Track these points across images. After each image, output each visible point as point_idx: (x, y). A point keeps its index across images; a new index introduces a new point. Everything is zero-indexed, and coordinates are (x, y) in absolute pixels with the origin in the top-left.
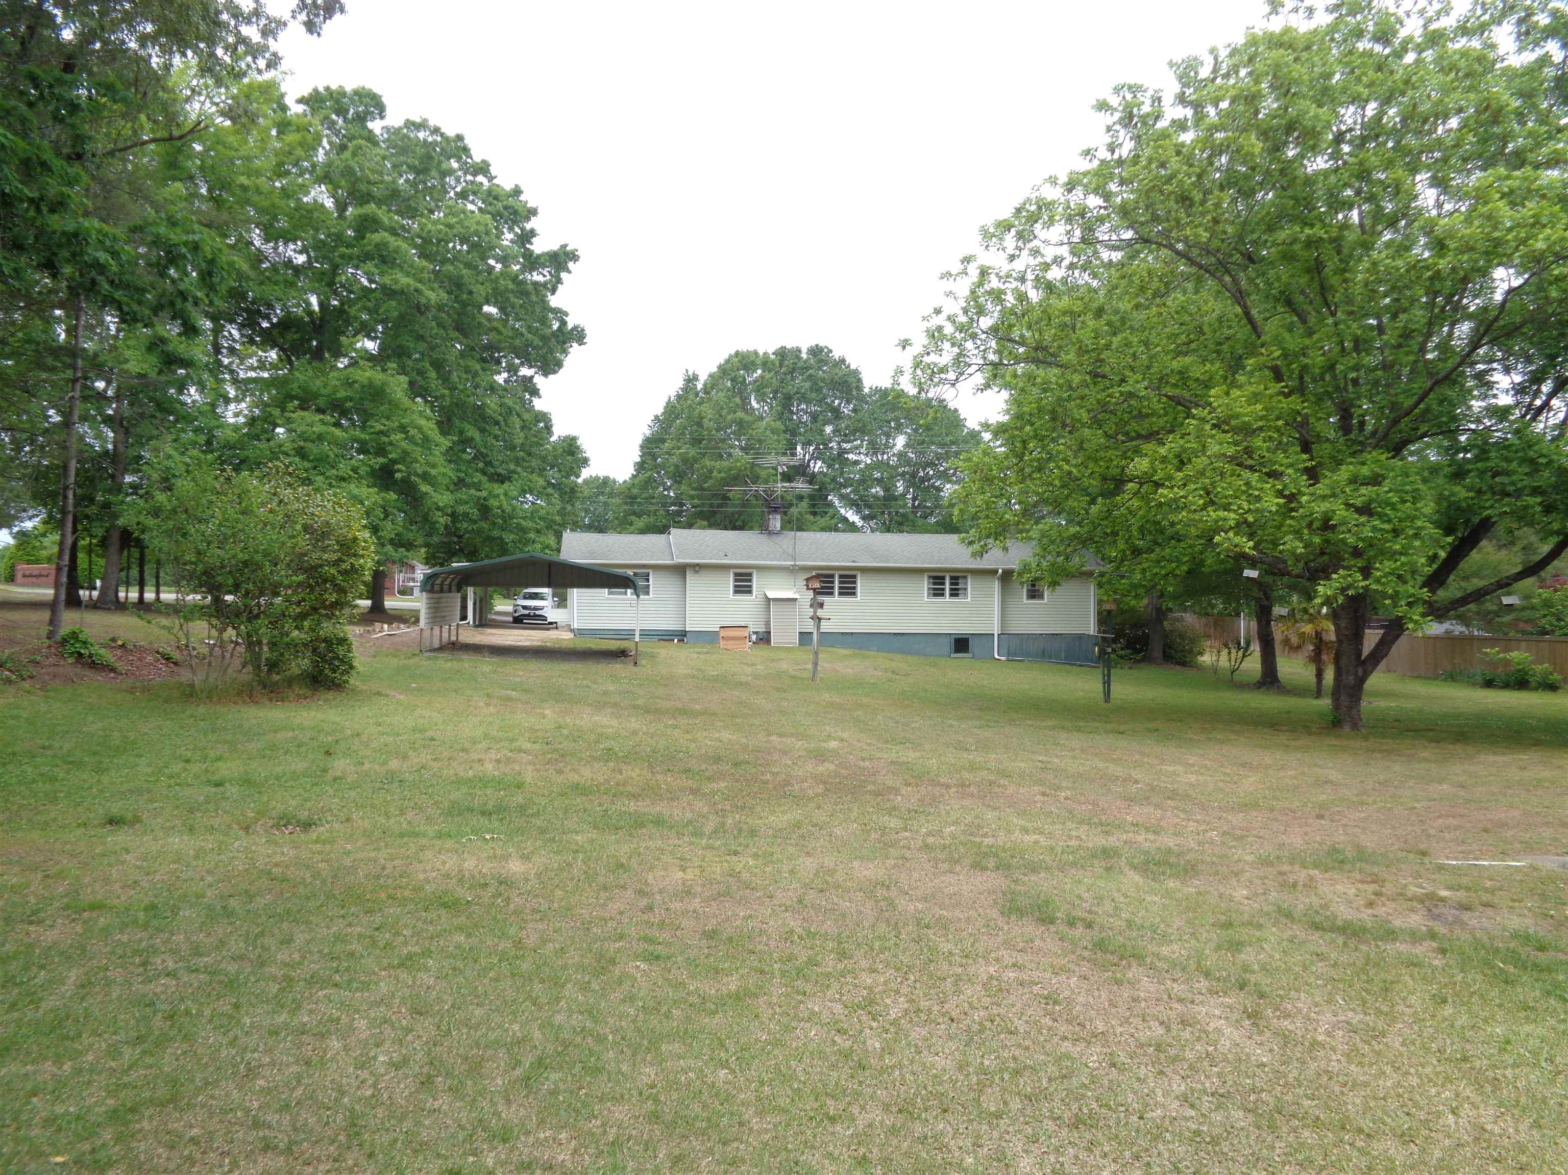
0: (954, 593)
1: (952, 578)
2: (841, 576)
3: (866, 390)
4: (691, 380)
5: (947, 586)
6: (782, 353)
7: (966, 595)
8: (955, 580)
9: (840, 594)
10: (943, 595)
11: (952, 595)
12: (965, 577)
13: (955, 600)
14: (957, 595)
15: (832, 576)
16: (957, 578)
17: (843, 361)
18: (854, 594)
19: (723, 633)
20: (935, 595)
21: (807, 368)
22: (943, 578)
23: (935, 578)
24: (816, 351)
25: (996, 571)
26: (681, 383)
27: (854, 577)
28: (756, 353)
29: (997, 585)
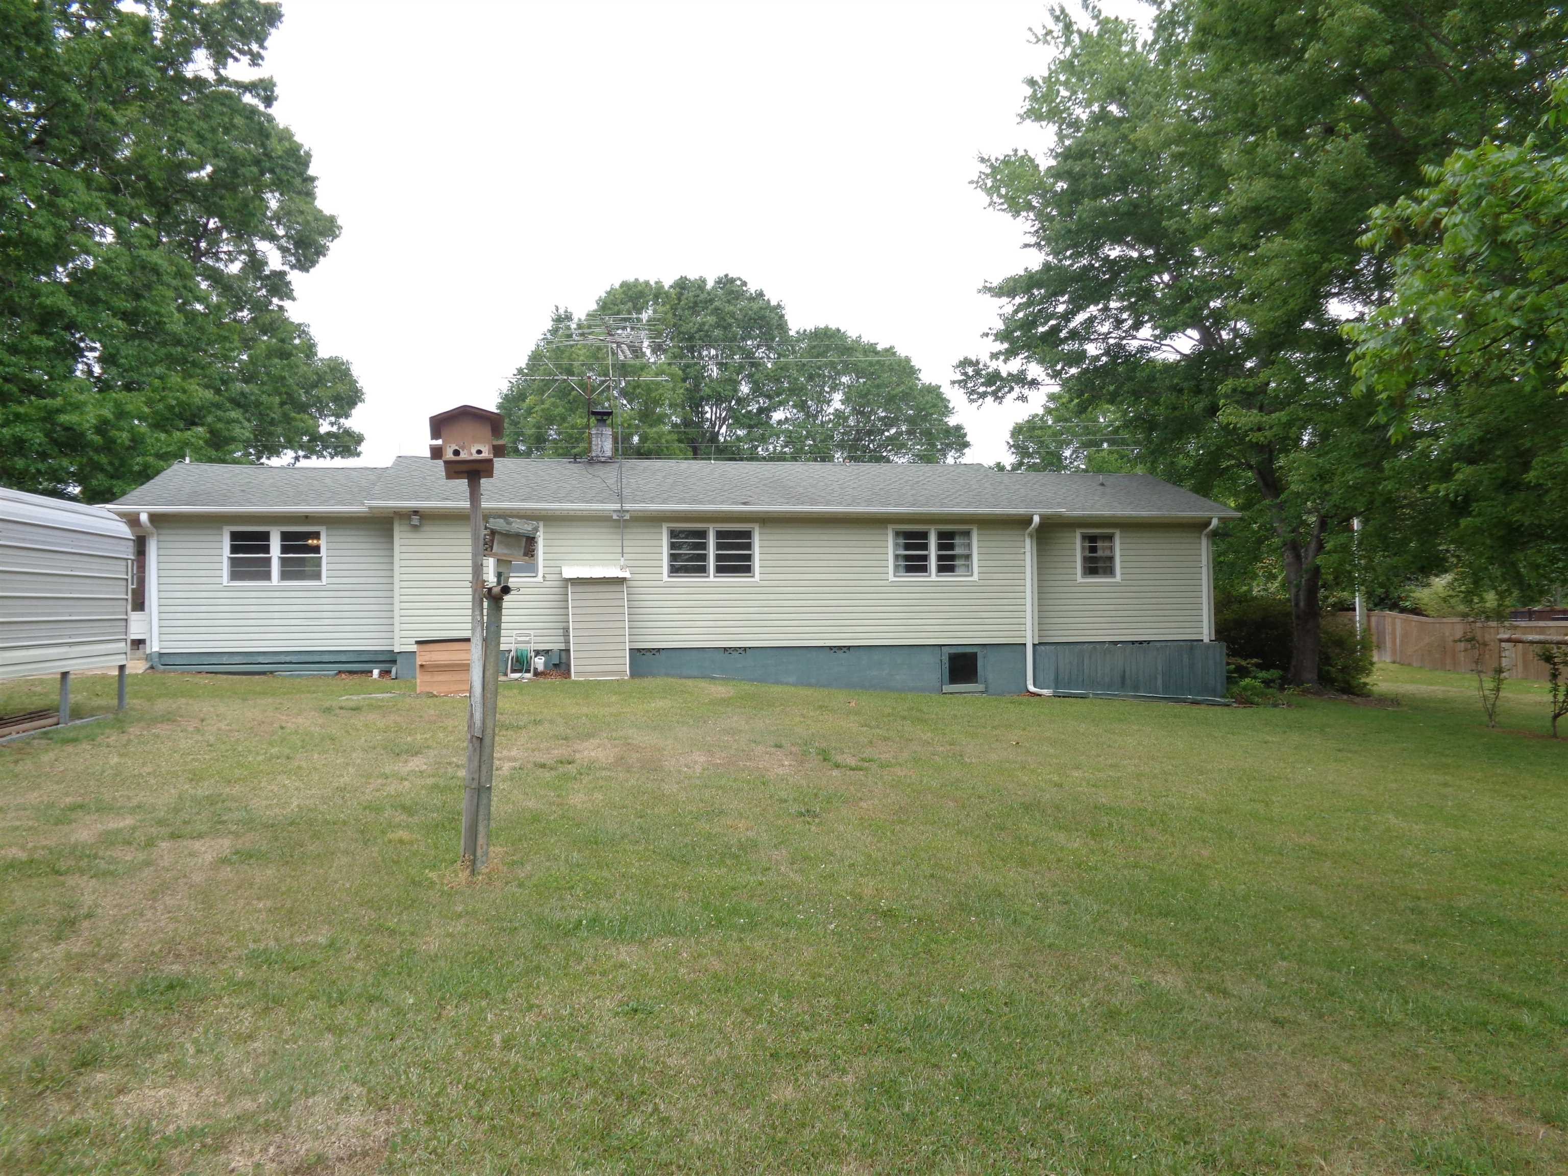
0: (946, 567)
1: (941, 535)
2: (720, 534)
3: (792, 333)
4: (562, 319)
5: (933, 552)
6: (682, 285)
7: (969, 568)
8: (946, 540)
9: (720, 570)
10: (924, 569)
11: (941, 569)
12: (967, 534)
13: (947, 578)
14: (950, 569)
15: (703, 534)
16: (951, 535)
17: (761, 294)
18: (747, 570)
19: (426, 657)
20: (909, 569)
21: (711, 301)
22: (924, 535)
23: (908, 535)
24: (726, 282)
25: (1028, 521)
26: (549, 325)
27: (748, 534)
28: (647, 283)
29: (1028, 546)
